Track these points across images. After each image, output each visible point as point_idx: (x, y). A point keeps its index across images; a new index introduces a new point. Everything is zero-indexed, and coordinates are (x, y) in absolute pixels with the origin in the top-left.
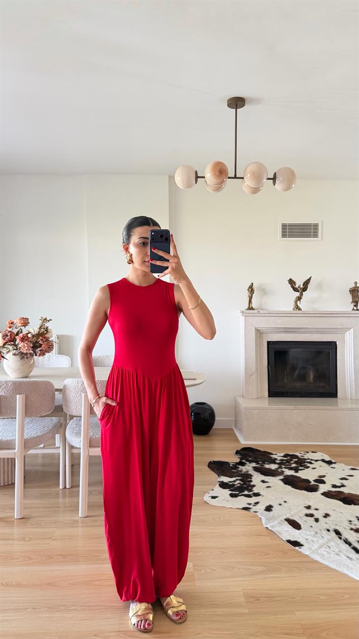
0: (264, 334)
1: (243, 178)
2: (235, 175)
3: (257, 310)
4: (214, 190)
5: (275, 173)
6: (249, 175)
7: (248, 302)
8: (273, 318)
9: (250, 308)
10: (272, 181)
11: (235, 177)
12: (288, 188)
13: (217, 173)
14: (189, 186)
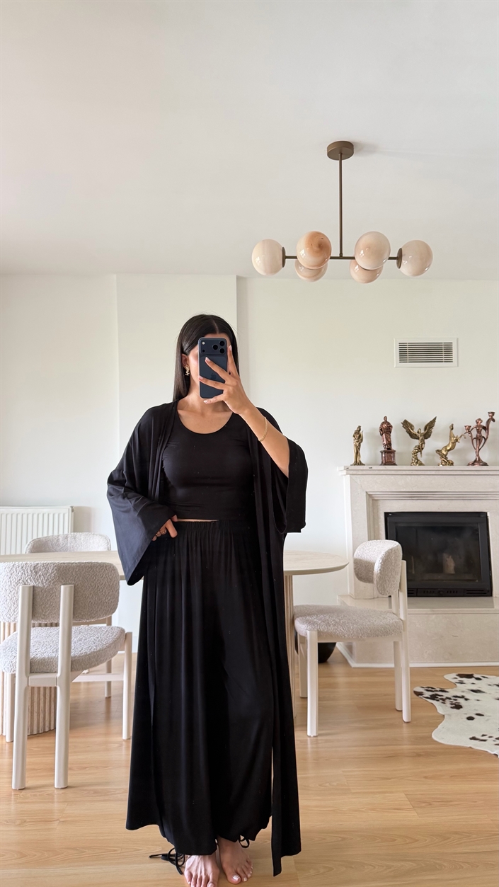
0: (380, 503)
1: (353, 258)
2: (341, 254)
3: (368, 465)
4: (309, 277)
5: (400, 251)
6: (362, 252)
7: (354, 455)
8: (392, 477)
9: (358, 463)
10: (396, 261)
11: (341, 257)
12: (421, 271)
13: (316, 248)
14: (274, 270)
